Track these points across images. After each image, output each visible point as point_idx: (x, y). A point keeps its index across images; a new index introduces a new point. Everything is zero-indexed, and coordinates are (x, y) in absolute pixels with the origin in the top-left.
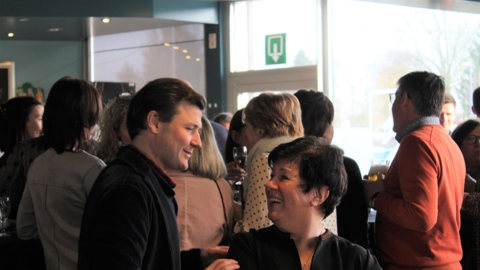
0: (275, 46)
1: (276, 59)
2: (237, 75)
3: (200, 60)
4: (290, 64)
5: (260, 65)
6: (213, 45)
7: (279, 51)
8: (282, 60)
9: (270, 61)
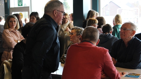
0: (20, 2)
1: (20, 5)
2: (12, 8)
3: (3, 5)
4: (23, 6)
5: (17, 6)
6: (6, 2)
7: (21, 3)
8: (22, 5)
9: (19, 5)
